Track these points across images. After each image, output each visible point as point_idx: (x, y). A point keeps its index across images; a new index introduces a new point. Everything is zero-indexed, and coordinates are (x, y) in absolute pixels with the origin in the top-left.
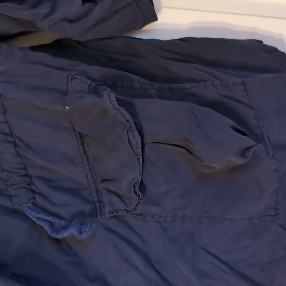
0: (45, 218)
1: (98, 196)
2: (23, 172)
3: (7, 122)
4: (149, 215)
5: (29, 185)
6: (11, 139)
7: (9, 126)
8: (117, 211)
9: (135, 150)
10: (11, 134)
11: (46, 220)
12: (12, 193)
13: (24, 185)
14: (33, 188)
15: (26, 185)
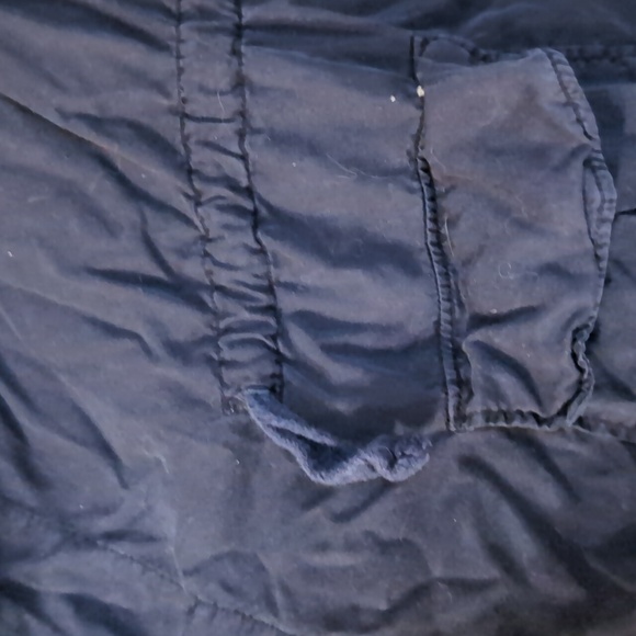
0: (297, 429)
1: (456, 368)
2: (264, 299)
3: (244, 158)
4: (602, 425)
5: (274, 338)
6: (248, 205)
7: (247, 170)
8: (508, 416)
9: (594, 225)
10: (249, 192)
11: (300, 437)
12: (227, 355)
13: (259, 336)
14: (282, 349)
15: (266, 337)
